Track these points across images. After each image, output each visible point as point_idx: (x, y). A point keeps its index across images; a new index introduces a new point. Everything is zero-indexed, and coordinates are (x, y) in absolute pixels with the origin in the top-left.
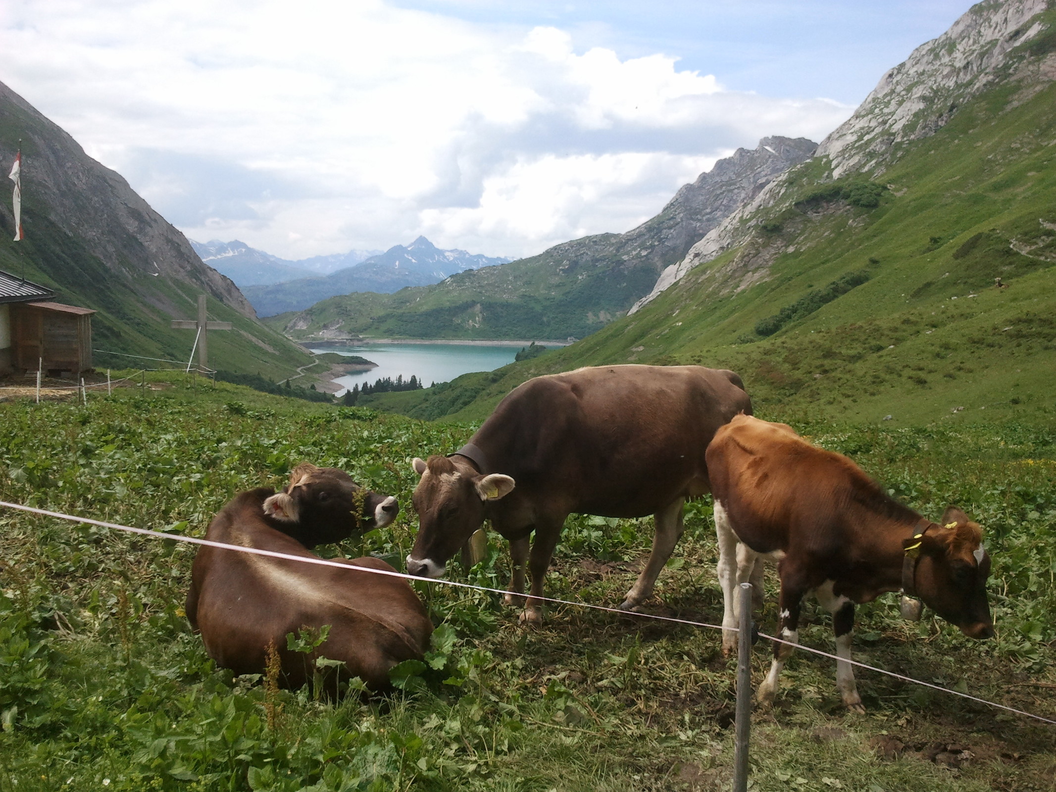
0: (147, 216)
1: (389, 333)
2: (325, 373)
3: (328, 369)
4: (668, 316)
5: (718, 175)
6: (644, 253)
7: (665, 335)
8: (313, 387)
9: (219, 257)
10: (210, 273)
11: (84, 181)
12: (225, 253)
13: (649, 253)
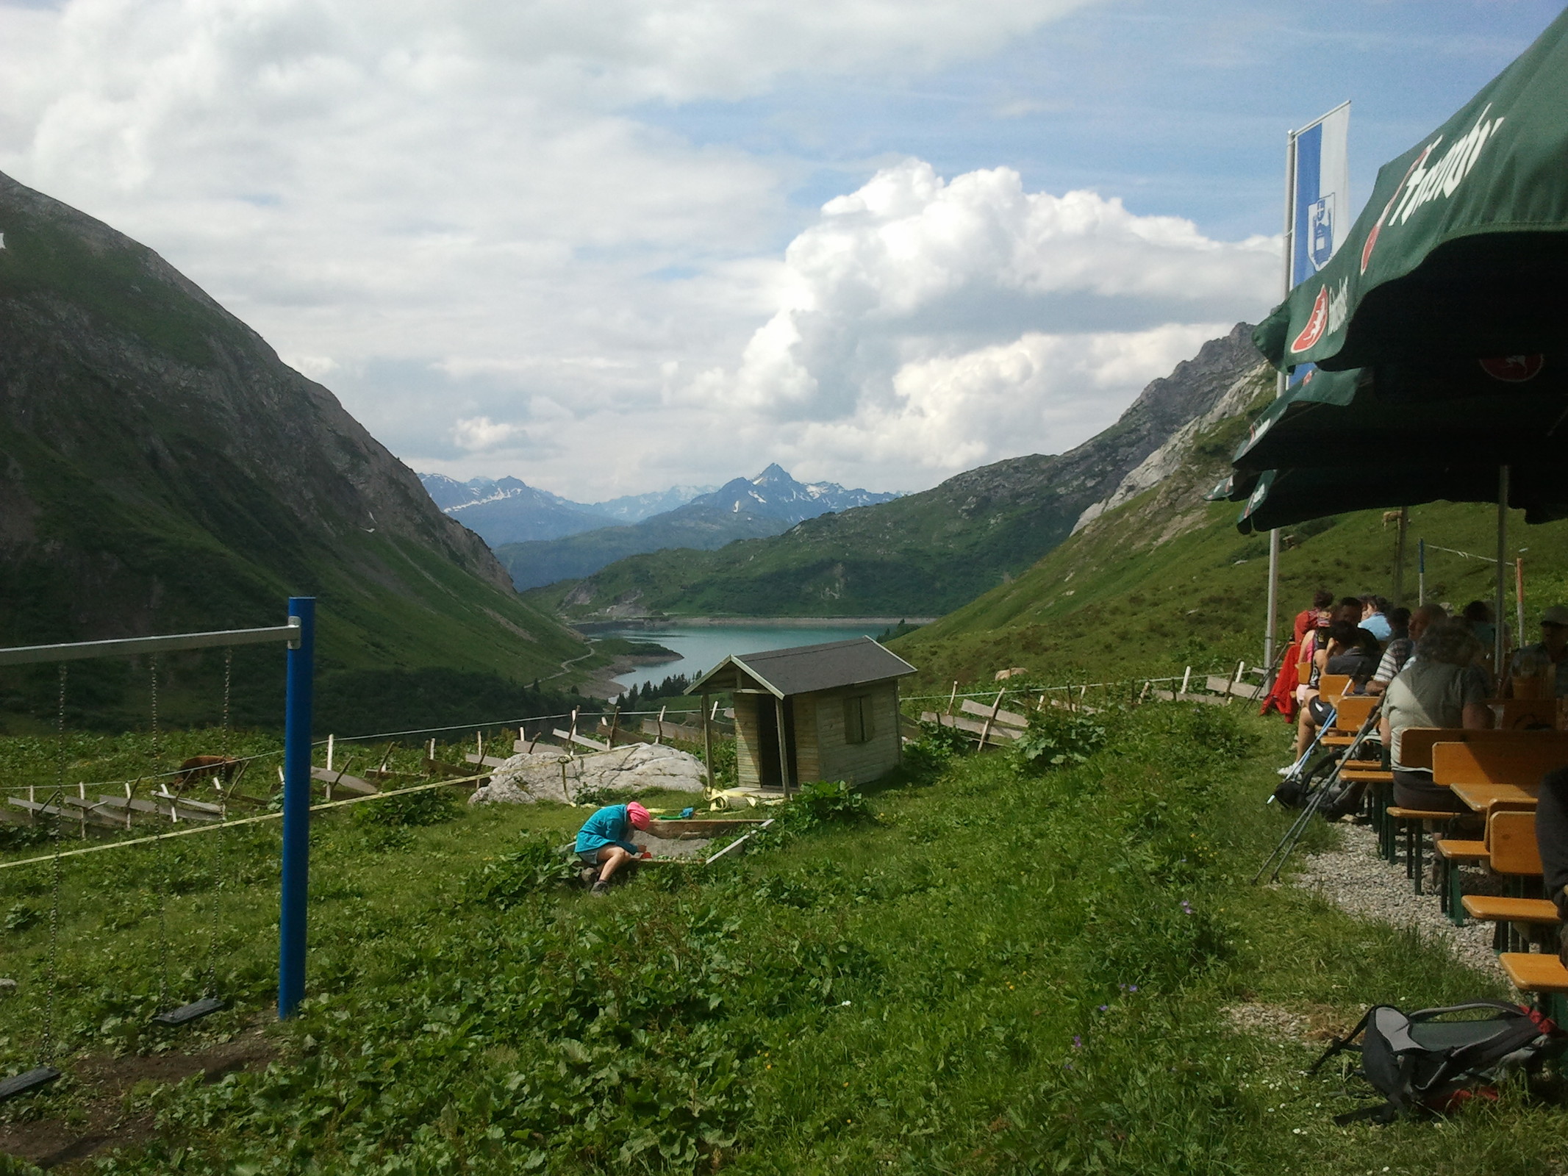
0: (363, 447)
1: (708, 608)
2: (602, 669)
3: (608, 663)
4: (1059, 581)
5: (1206, 363)
6: (1090, 483)
7: (1049, 609)
8: (575, 690)
9: (485, 501)
10: (449, 526)
11: (276, 399)
12: (493, 495)
13: (1097, 484)
